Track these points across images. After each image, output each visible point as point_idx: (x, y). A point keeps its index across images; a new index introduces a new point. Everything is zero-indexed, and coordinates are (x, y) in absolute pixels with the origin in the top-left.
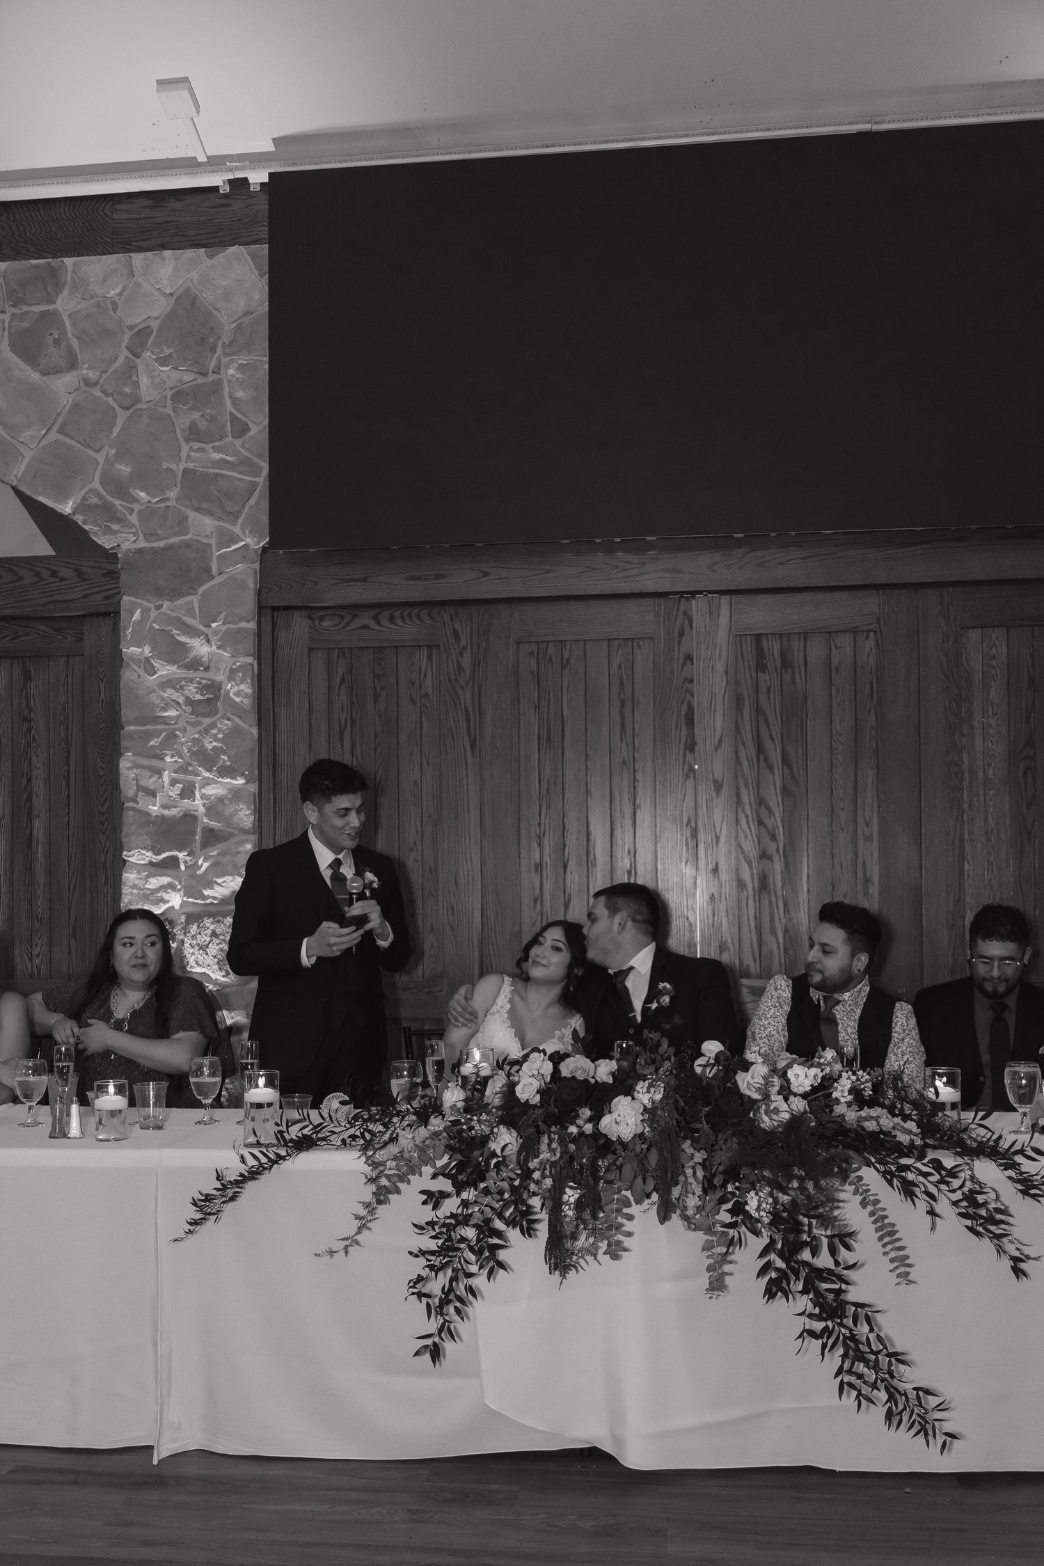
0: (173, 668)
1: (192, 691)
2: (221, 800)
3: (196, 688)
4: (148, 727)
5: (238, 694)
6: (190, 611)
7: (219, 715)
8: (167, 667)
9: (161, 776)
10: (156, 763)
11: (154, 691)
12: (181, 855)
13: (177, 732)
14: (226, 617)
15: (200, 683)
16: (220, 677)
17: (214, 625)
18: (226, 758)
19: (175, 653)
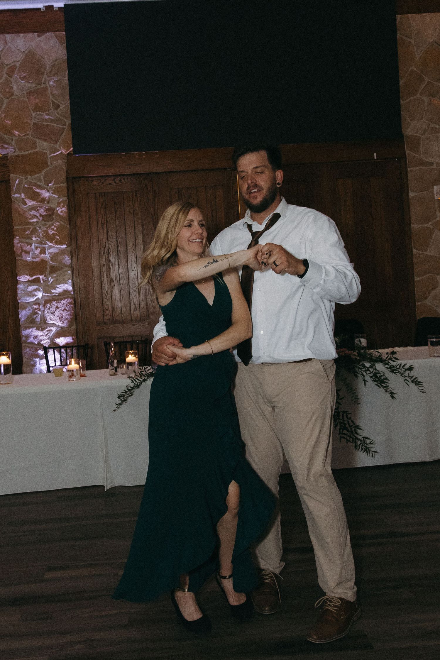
0: (35, 202)
1: (42, 211)
2: (56, 254)
3: (44, 210)
4: (24, 227)
5: (61, 212)
6: (39, 180)
7: (54, 221)
8: (32, 202)
9: (31, 246)
10: (30, 241)
11: (26, 212)
12: (41, 277)
13: (37, 228)
14: (54, 181)
15: (45, 208)
16: (53, 206)
17: (50, 185)
18: (58, 237)
19: (35, 196)
